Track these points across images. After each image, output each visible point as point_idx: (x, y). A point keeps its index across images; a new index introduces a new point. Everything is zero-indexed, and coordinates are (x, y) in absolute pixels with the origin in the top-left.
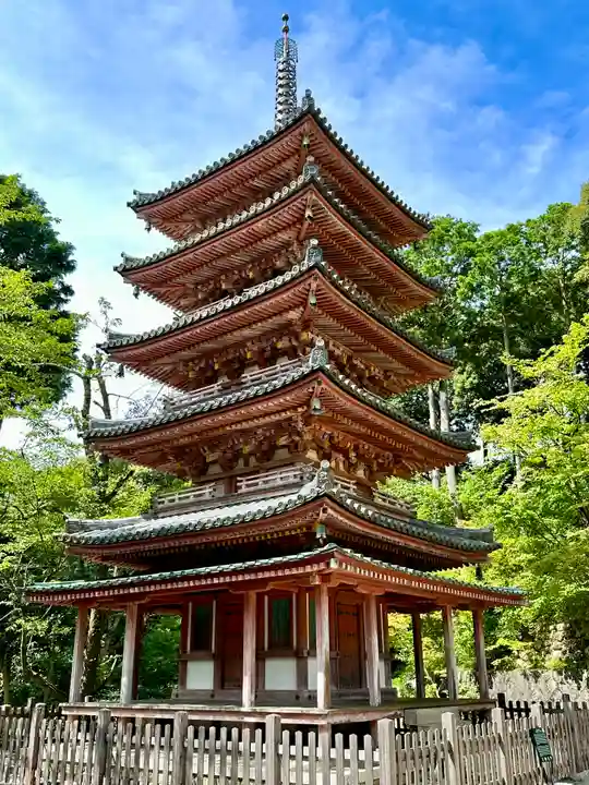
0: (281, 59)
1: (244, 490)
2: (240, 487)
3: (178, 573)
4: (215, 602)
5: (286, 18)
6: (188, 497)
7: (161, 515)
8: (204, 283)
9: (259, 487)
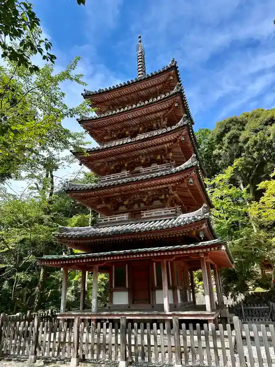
0: (139, 52)
1: (145, 216)
2: (143, 215)
3: (134, 250)
4: (127, 265)
5: (140, 37)
6: (115, 219)
7: (100, 227)
8: (116, 131)
9: (152, 216)
